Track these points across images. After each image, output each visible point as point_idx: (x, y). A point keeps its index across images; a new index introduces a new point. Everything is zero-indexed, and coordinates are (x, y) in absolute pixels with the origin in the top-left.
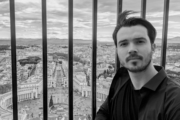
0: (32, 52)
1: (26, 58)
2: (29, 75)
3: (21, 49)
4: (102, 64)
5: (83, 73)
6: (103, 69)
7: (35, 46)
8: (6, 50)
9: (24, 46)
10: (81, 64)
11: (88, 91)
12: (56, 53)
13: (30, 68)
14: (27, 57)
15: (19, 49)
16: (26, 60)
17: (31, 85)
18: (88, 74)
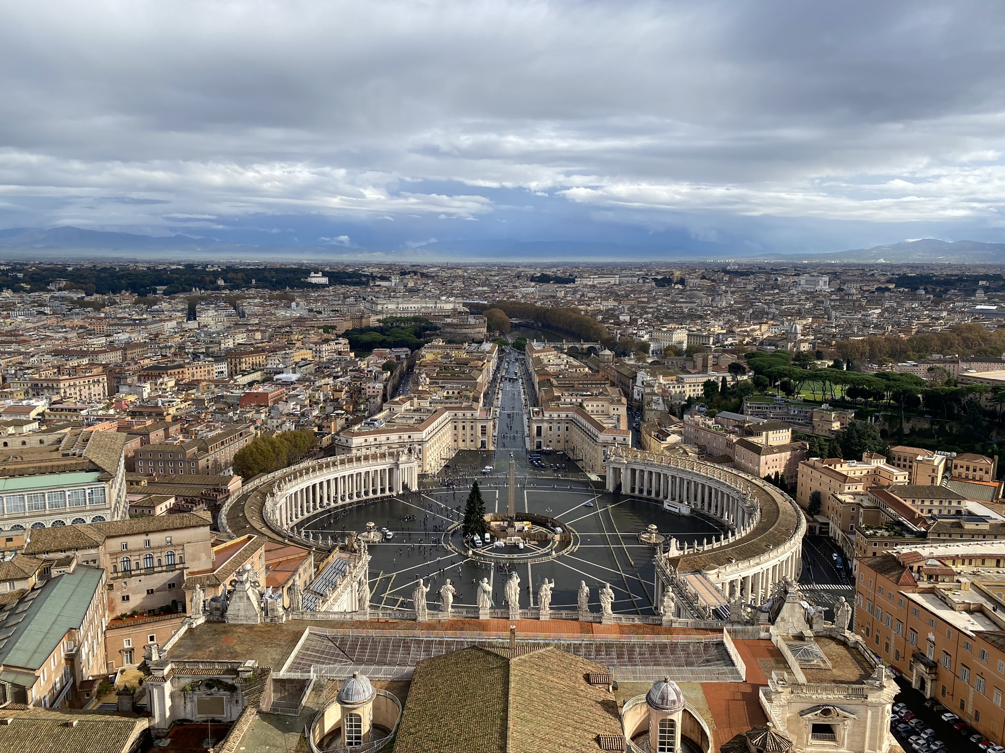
0: (400, 300)
1: (377, 324)
2: (384, 395)
3: (355, 284)
4: (700, 355)
5: (614, 392)
7: (415, 273)
8: (292, 287)
10: (607, 352)
11: (633, 471)
12: (501, 305)
13: (389, 367)
14: (379, 321)
15: (349, 284)
16: (375, 329)
17: (394, 437)
18: (636, 396)
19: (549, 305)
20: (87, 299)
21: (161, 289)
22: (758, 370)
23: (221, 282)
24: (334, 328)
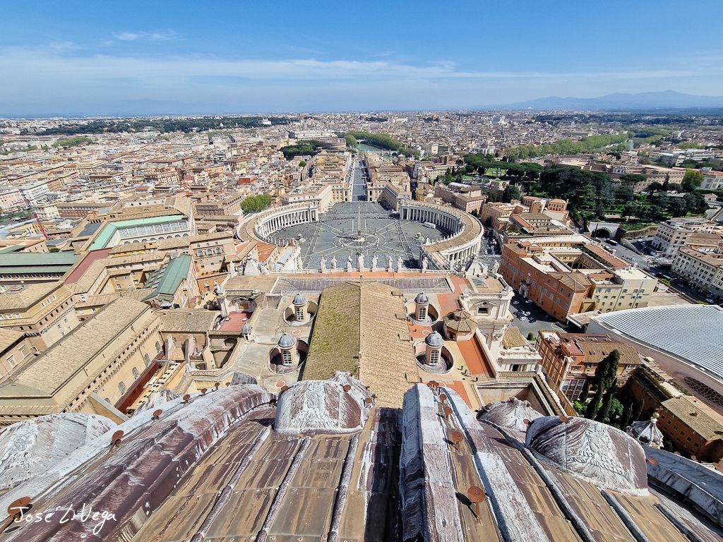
0: (305, 132)
2: (301, 178)
3: (284, 124)
4: (443, 156)
5: (405, 174)
6: (445, 167)
7: (311, 118)
8: (255, 127)
9: (290, 117)
10: (402, 155)
11: (412, 210)
12: (351, 133)
13: (302, 165)
14: (296, 142)
15: (281, 124)
16: (295, 146)
17: (307, 198)
18: (414, 176)
19: (374, 133)
20: (162, 135)
21: (195, 129)
22: (469, 163)
23: (222, 125)
24: (276, 146)
